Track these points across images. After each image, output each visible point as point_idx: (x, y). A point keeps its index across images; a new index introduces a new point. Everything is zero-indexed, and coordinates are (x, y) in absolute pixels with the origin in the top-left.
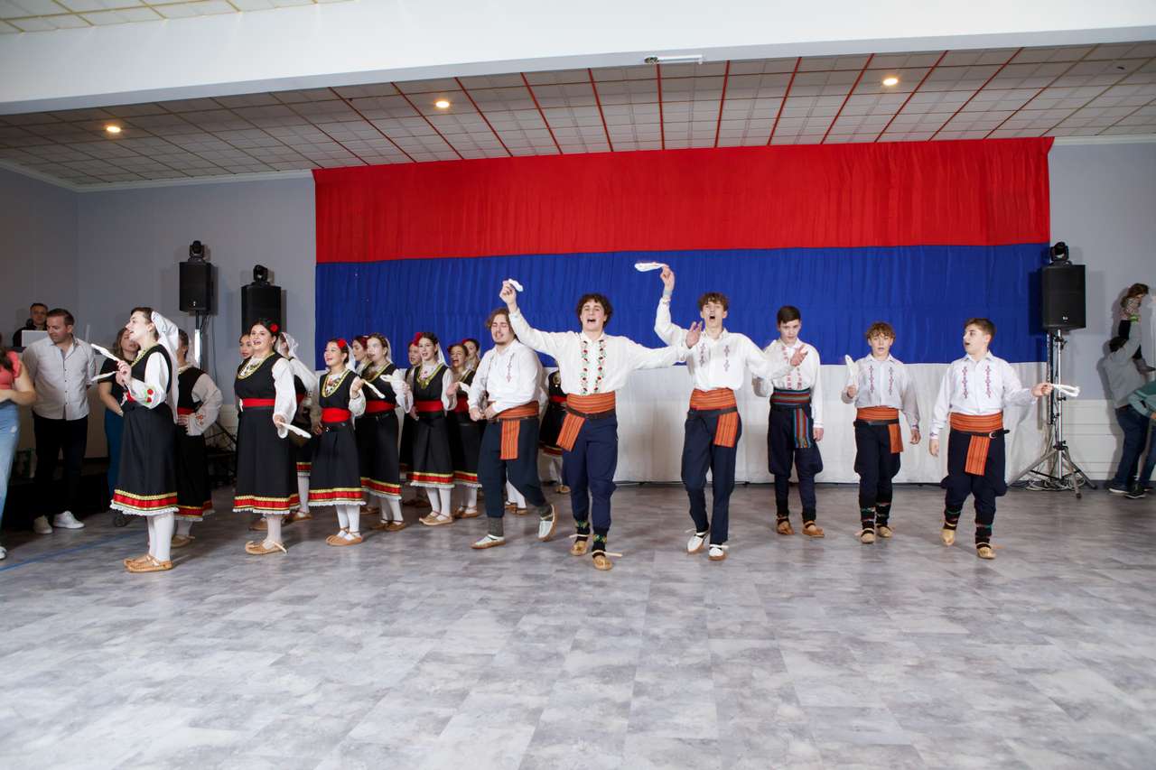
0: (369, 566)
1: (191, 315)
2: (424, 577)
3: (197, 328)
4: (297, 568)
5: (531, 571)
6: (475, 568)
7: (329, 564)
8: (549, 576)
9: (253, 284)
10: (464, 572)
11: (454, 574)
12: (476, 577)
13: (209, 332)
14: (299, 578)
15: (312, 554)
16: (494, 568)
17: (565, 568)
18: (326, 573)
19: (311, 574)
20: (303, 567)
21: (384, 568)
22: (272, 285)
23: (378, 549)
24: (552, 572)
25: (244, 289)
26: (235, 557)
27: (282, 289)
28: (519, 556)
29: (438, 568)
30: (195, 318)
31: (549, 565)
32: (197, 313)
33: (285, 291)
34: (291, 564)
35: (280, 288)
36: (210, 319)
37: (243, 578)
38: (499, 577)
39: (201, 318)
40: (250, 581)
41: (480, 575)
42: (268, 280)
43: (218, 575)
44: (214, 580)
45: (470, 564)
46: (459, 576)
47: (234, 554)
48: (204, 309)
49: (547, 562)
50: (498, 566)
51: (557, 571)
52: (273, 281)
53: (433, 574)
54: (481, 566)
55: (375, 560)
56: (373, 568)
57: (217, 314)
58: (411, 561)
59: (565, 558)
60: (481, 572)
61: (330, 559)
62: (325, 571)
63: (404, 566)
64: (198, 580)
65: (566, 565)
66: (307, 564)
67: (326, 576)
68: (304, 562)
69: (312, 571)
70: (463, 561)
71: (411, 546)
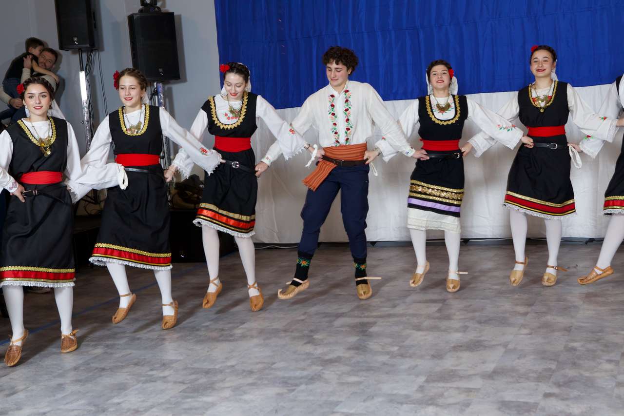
0: (301, 384)
1: (74, 53)
2: (368, 404)
3: (82, 70)
4: (209, 388)
5: (509, 396)
6: (436, 388)
7: (250, 380)
8: (535, 405)
9: (141, 11)
10: (419, 395)
11: (406, 400)
12: (437, 405)
13: (96, 72)
14: (213, 404)
15: (229, 364)
16: (458, 388)
17: (555, 390)
18: (246, 397)
19: (227, 399)
20: (218, 385)
21: (318, 386)
22: (163, 10)
23: (308, 354)
24: (538, 398)
25: (131, 18)
26: (137, 370)
27: (175, 14)
28: (490, 367)
29: (386, 388)
30: (77, 57)
31: (533, 384)
32: (80, 51)
33: (180, 17)
34: (203, 380)
35: (172, 14)
36: (95, 56)
37: (146, 404)
38: (467, 405)
39: (85, 56)
40: (154, 409)
41: (441, 401)
42: (159, 4)
43: (116, 400)
44: (111, 409)
45: (427, 381)
46: (413, 402)
47: (136, 364)
48: (88, 45)
49: (528, 379)
50: (464, 384)
51: (547, 395)
52: (164, 4)
53: (380, 399)
54: (441, 384)
55: (305, 373)
56: (303, 387)
57: (103, 50)
58: (349, 374)
59: (554, 371)
60: (441, 395)
61: (251, 372)
62: (245, 393)
63: (342, 384)
64: (93, 409)
65: (559, 385)
66: (223, 381)
67: (245, 401)
68: (220, 377)
69: (227, 393)
70: (417, 376)
71: (349, 349)
